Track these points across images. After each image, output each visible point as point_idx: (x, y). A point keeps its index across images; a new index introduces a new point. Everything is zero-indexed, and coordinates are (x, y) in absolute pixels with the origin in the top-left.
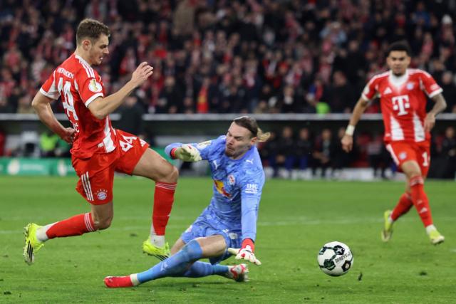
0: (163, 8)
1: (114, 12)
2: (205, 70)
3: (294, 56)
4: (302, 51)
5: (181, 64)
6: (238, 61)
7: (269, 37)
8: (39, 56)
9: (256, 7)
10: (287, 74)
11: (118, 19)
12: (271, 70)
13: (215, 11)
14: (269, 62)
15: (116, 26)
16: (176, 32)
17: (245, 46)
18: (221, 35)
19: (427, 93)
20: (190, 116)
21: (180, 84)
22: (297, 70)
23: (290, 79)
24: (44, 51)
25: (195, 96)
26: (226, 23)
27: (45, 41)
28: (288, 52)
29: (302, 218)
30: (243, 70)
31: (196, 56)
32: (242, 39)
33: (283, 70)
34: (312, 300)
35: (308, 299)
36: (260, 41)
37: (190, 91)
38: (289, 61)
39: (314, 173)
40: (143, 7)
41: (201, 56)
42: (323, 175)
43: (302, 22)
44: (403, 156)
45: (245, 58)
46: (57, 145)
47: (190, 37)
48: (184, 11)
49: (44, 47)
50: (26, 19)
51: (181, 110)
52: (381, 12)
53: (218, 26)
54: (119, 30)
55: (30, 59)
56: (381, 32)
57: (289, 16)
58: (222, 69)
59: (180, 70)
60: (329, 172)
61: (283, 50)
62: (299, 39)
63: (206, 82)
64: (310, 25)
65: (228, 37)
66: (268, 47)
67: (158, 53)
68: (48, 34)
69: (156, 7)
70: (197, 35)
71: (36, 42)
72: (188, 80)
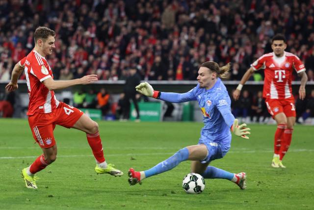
0: (155, 12)
1: (123, 14)
2: (181, 52)
3: (240, 43)
4: (245, 39)
5: (166, 48)
6: (203, 46)
7: (224, 30)
8: (73, 42)
9: (215, 11)
10: (235, 55)
11: (125, 18)
12: (224, 52)
13: (188, 14)
14: (223, 47)
15: (124, 23)
16: (163, 27)
17: (208, 36)
18: (192, 29)
19: (296, 70)
20: (171, 82)
21: (165, 61)
22: (242, 52)
23: (237, 58)
24: (77, 39)
25: (175, 69)
26: (195, 21)
27: (78, 32)
28: (236, 40)
29: (243, 149)
30: (206, 52)
31: (175, 42)
32: (205, 32)
33: (232, 52)
34: (249, 203)
35: (247, 202)
36: (218, 33)
37: (171, 66)
38: (237, 46)
39: (252, 120)
40: (142, 11)
41: (179, 42)
42: (258, 120)
43: (246, 21)
44: (276, 110)
45: (207, 45)
46: (84, 100)
47: (172, 30)
48: (169, 13)
49: (77, 36)
50: (65, 19)
51: (165, 78)
52: (298, 14)
53: (191, 23)
54: (126, 26)
55: (68, 44)
56: (298, 27)
57: (237, 17)
58: (193, 51)
59: (165, 51)
60: (261, 119)
61: (232, 39)
62: (244, 32)
63: (182, 60)
64: (251, 23)
65: (197, 31)
66: (223, 37)
67: (151, 41)
68: (80, 28)
69: (150, 11)
70: (176, 29)
71: (72, 33)
72: (170, 59)
